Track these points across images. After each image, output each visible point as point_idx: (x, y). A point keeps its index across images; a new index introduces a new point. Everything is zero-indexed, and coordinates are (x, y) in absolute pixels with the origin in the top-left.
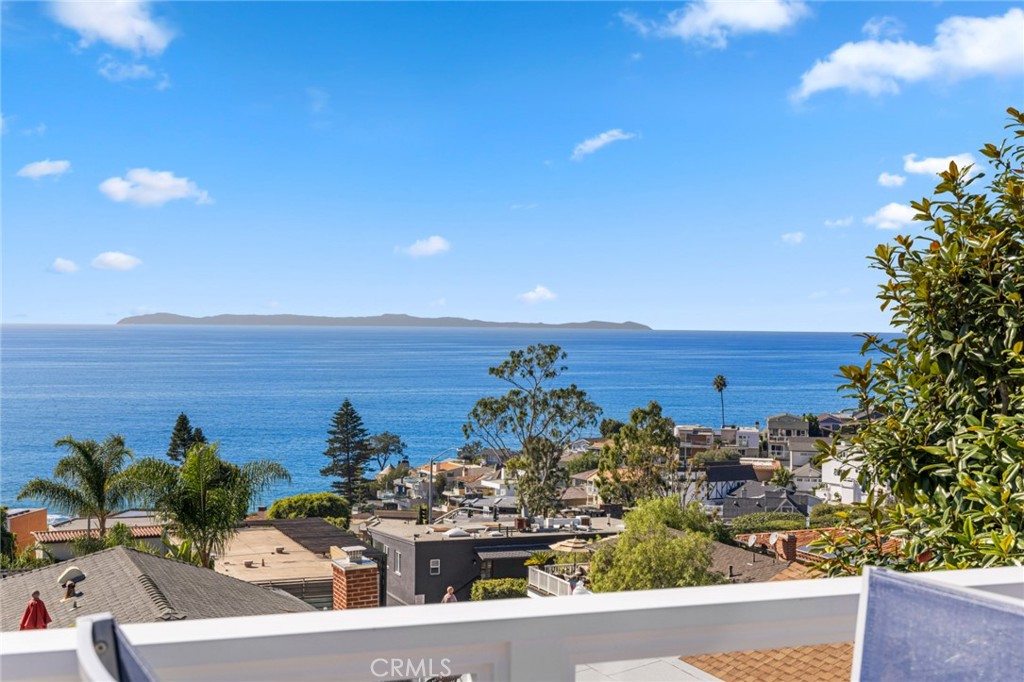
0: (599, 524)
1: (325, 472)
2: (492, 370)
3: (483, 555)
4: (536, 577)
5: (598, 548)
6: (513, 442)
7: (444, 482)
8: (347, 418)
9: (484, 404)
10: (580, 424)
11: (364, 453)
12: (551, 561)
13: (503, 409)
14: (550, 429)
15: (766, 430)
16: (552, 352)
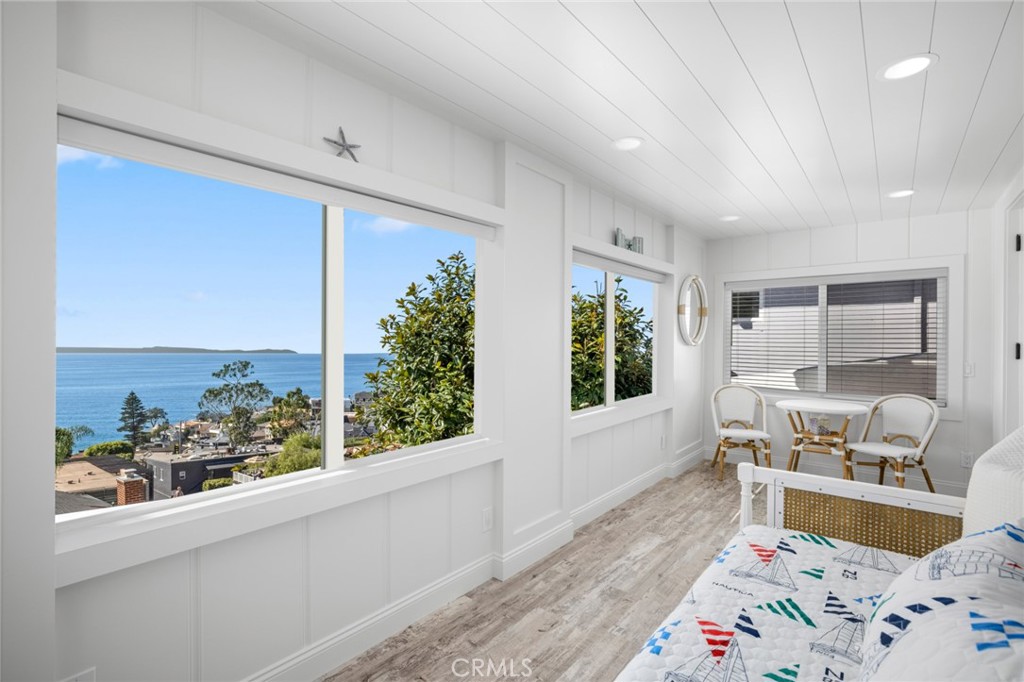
0: (270, 448)
1: (119, 430)
2: (214, 374)
3: (209, 468)
4: (237, 476)
5: (268, 461)
6: (226, 409)
7: (188, 432)
8: (133, 401)
9: (210, 391)
10: (261, 400)
11: (143, 418)
12: (245, 468)
13: (220, 393)
14: (246, 402)
15: (353, 399)
16: (246, 365)
